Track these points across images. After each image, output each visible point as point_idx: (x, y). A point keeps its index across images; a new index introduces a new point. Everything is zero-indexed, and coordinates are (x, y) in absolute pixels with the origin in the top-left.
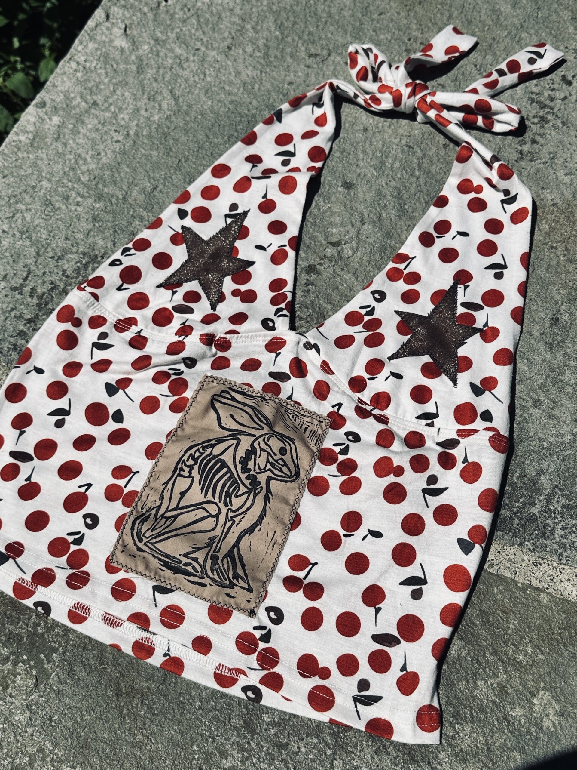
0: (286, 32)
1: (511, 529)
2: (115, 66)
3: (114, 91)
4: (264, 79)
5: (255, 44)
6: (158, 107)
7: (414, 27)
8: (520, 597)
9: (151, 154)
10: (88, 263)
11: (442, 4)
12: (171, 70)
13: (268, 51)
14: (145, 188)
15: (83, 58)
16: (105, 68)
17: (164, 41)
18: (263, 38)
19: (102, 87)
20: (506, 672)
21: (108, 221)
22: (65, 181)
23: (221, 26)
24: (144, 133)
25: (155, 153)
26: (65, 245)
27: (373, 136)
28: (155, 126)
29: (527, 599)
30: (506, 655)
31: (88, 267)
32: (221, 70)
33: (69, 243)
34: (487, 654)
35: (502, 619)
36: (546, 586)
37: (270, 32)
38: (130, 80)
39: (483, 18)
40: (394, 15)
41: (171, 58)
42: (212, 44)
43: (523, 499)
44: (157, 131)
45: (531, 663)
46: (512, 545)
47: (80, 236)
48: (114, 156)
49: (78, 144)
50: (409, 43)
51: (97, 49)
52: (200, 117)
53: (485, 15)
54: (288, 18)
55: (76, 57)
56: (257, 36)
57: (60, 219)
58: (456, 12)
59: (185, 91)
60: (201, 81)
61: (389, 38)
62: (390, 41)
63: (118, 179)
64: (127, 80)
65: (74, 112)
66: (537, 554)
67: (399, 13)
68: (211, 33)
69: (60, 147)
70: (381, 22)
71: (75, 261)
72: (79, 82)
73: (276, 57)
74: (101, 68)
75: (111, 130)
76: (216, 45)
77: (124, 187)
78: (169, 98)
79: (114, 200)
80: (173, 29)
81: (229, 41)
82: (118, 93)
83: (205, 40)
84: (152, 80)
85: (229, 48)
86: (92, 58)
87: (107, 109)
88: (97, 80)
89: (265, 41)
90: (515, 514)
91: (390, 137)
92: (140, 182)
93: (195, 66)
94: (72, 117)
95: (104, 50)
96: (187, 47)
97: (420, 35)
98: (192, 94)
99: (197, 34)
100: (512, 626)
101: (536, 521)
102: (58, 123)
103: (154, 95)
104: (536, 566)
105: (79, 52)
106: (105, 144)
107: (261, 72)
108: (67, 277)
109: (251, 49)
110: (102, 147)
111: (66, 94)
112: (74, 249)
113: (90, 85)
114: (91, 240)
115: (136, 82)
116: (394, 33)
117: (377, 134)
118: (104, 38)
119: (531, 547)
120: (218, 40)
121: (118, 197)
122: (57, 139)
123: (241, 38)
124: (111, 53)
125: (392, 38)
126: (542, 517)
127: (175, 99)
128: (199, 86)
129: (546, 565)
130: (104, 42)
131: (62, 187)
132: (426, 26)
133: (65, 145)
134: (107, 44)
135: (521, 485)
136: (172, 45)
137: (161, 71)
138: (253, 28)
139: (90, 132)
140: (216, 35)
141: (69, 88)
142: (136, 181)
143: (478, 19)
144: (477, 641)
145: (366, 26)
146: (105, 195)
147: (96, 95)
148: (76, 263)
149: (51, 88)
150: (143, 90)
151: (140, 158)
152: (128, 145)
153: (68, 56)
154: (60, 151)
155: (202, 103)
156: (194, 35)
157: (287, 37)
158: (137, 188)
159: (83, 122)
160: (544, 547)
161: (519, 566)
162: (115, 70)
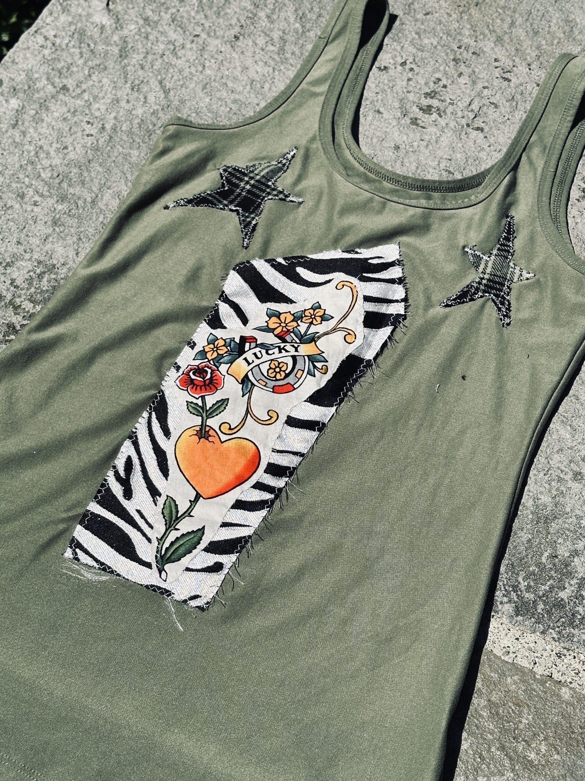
0: (308, 26)
1: (533, 614)
2: (92, 46)
3: (90, 75)
4: (277, 77)
5: (268, 36)
6: (143, 100)
7: (467, 33)
8: (537, 689)
9: (130, 153)
10: (44, 273)
11: (504, 8)
12: (162, 57)
13: (285, 45)
14: (120, 191)
15: (53, 33)
16: (80, 48)
17: (156, 23)
18: (279, 29)
19: (75, 69)
20: (513, 770)
21: (72, 227)
22: (21, 176)
23: (228, 11)
24: (124, 128)
25: (135, 153)
26: (15, 250)
27: (405, 156)
28: (137, 121)
29: (545, 692)
30: (515, 751)
31: (43, 278)
32: (224, 62)
33: (22, 248)
34: (493, 749)
35: (514, 712)
36: (569, 680)
37: (289, 23)
38: (110, 64)
39: (554, 28)
40: (443, 16)
41: (162, 42)
42: (215, 30)
43: (551, 581)
44: (140, 127)
45: (543, 763)
46: (534, 632)
47: (35, 241)
48: (85, 152)
49: (40, 134)
50: (459, 51)
51: (71, 24)
52: (194, 115)
53: (556, 24)
54: (312, 9)
55: (43, 30)
56: (272, 26)
57: (13, 220)
58: (521, 19)
59: (178, 83)
60: (198, 74)
61: (435, 43)
62: (435, 47)
63: (87, 179)
64: (107, 64)
65: (37, 95)
66: (562, 645)
67: (449, 15)
68: (214, 17)
69: (18, 135)
70: (426, 24)
71: (27, 270)
72: (45, 61)
73: (293, 53)
74: (74, 46)
75: (82, 121)
76: (220, 33)
77: (94, 189)
78: (157, 89)
79: (80, 203)
80: (168, 8)
81: (237, 29)
82: (94, 77)
83: (207, 25)
84: (137, 66)
85: (237, 38)
86: (64, 34)
87: (79, 96)
88: (69, 61)
89: (281, 33)
90: (540, 597)
91: (426, 159)
92: (114, 185)
93: (193, 55)
94: (34, 101)
95: (79, 25)
96: (185, 32)
97: (473, 43)
98: (186, 88)
99: (198, 17)
100: (524, 721)
101: (564, 607)
102: (16, 107)
103: (139, 85)
104: (560, 657)
105: (47, 24)
106: (73, 136)
107: (274, 69)
108: (16, 287)
109: (264, 42)
110: (71, 140)
111: (29, 74)
112: (27, 256)
113: (59, 66)
114: (48, 246)
115: (117, 67)
116: (441, 38)
117: (411, 154)
118: (80, 10)
119: (555, 636)
120: (223, 26)
121: (85, 200)
122: (14, 126)
123: (252, 27)
124: (88, 30)
125: (438, 43)
126: (572, 603)
127: (165, 92)
128: (195, 78)
129: (572, 657)
130: (80, 16)
131: (17, 182)
132: (482, 33)
133: (24, 133)
134: (84, 19)
135: (551, 566)
136: (166, 27)
137: (150, 57)
138: (268, 17)
139: (56, 121)
140: (221, 20)
141: (32, 67)
142: (109, 183)
143: (547, 29)
144: (482, 734)
145: (407, 26)
146: (69, 196)
147: (67, 77)
148: (29, 272)
149: (10, 64)
150: (126, 77)
151: (117, 157)
152: (103, 140)
153: (33, 28)
154: (17, 140)
155: (198, 99)
156: (194, 18)
157: (309, 31)
158: (111, 191)
159: (47, 109)
160: (570, 637)
161: (539, 655)
162: (92, 51)
